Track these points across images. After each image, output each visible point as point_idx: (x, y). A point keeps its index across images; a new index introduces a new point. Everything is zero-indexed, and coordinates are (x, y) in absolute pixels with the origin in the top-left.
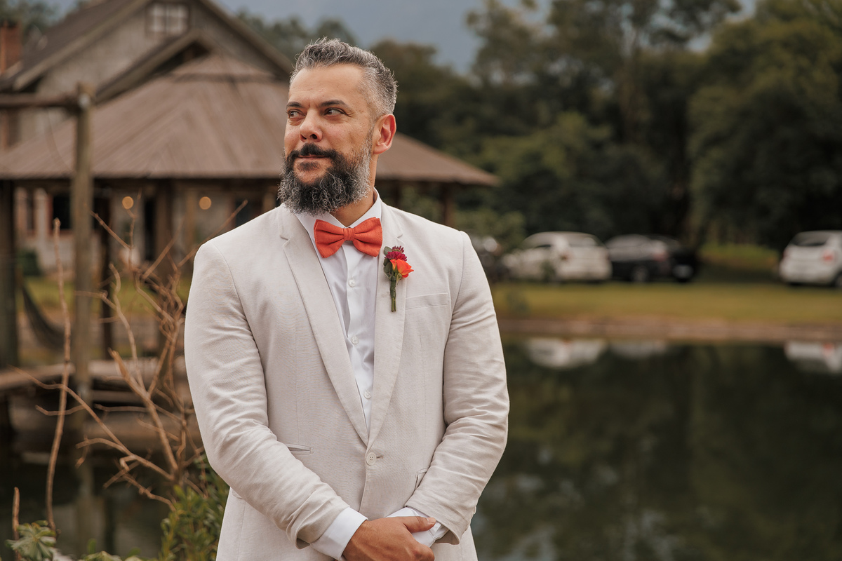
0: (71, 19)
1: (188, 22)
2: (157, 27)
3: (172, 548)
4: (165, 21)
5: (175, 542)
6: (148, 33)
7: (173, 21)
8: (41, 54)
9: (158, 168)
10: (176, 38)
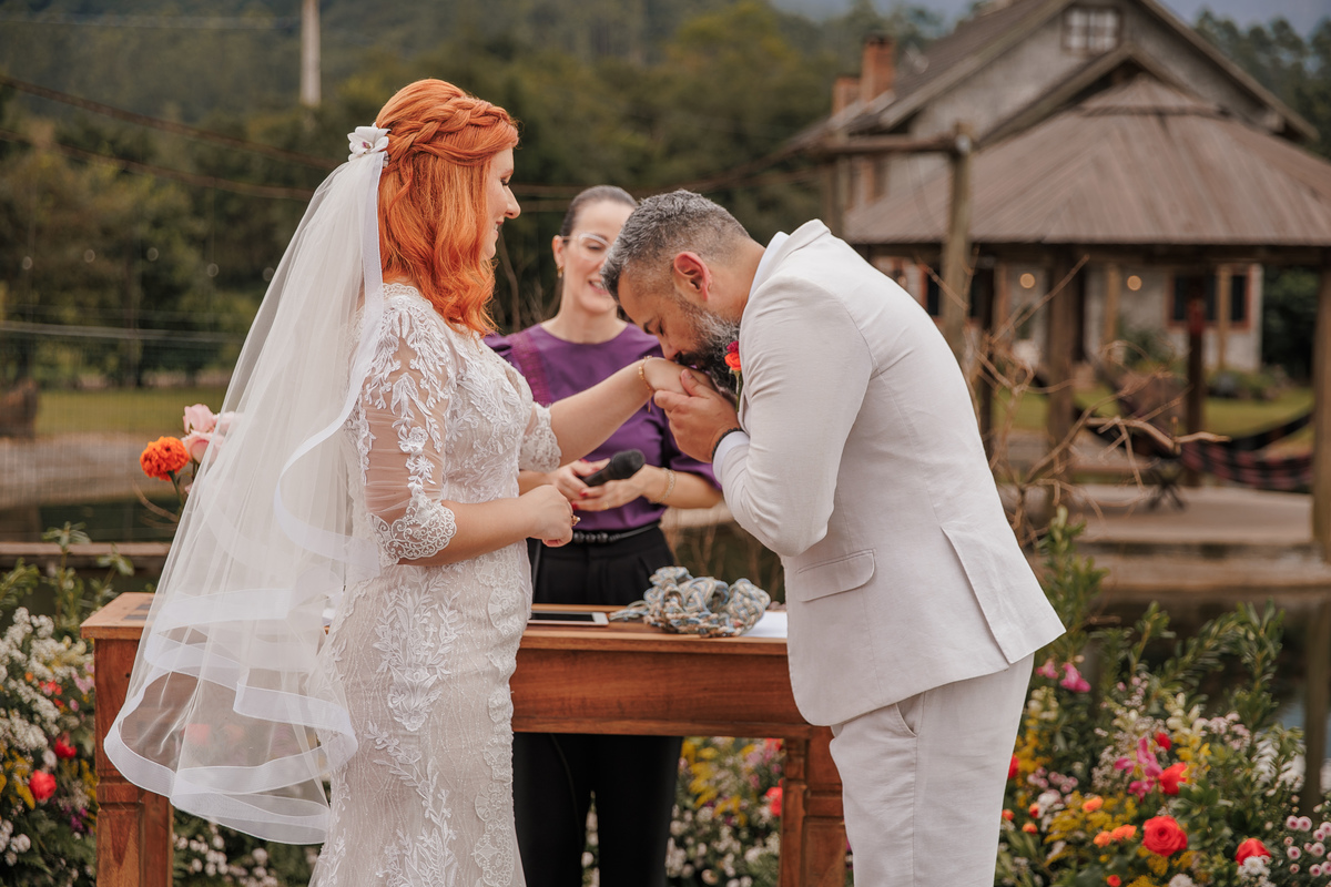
0: (963, 27)
1: (1119, 33)
2: (1076, 41)
4: (1087, 31)
6: (1066, 49)
7: (1099, 32)
8: (919, 80)
9: (1056, 231)
10: (1103, 55)
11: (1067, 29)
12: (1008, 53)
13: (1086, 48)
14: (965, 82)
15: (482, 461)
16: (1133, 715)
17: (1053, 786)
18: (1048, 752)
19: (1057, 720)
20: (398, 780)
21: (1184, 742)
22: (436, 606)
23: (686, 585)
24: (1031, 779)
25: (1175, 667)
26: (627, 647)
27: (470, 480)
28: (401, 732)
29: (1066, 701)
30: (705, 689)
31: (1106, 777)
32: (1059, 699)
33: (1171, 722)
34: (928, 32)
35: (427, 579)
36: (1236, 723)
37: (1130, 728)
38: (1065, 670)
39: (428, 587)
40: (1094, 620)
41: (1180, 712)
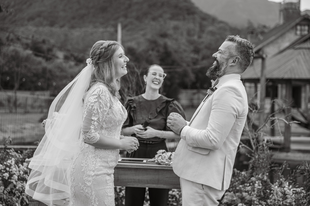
1: (308, 31)
2: (298, 32)
3: (251, 168)
4: (301, 30)
5: (252, 167)
6: (296, 34)
7: (304, 30)
8: (261, 42)
9: (286, 76)
10: (305, 35)
11: (296, 30)
12: (282, 35)
13: (301, 34)
14: (272, 42)
15: (113, 126)
16: (276, 187)
17: (260, 204)
18: (259, 196)
19: (261, 189)
20: (86, 196)
21: (288, 194)
22: (96, 157)
23: (164, 154)
24: (255, 202)
25: (290, 176)
26: (149, 168)
27: (109, 130)
28: (87, 185)
29: (264, 184)
30: (167, 178)
31: (271, 202)
32: (262, 183)
33: (285, 189)
34: (266, 30)
35: (95, 151)
36: (303, 190)
37: (275, 190)
38: (264, 177)
39: (95, 153)
40: (273, 165)
41: (287, 186)
